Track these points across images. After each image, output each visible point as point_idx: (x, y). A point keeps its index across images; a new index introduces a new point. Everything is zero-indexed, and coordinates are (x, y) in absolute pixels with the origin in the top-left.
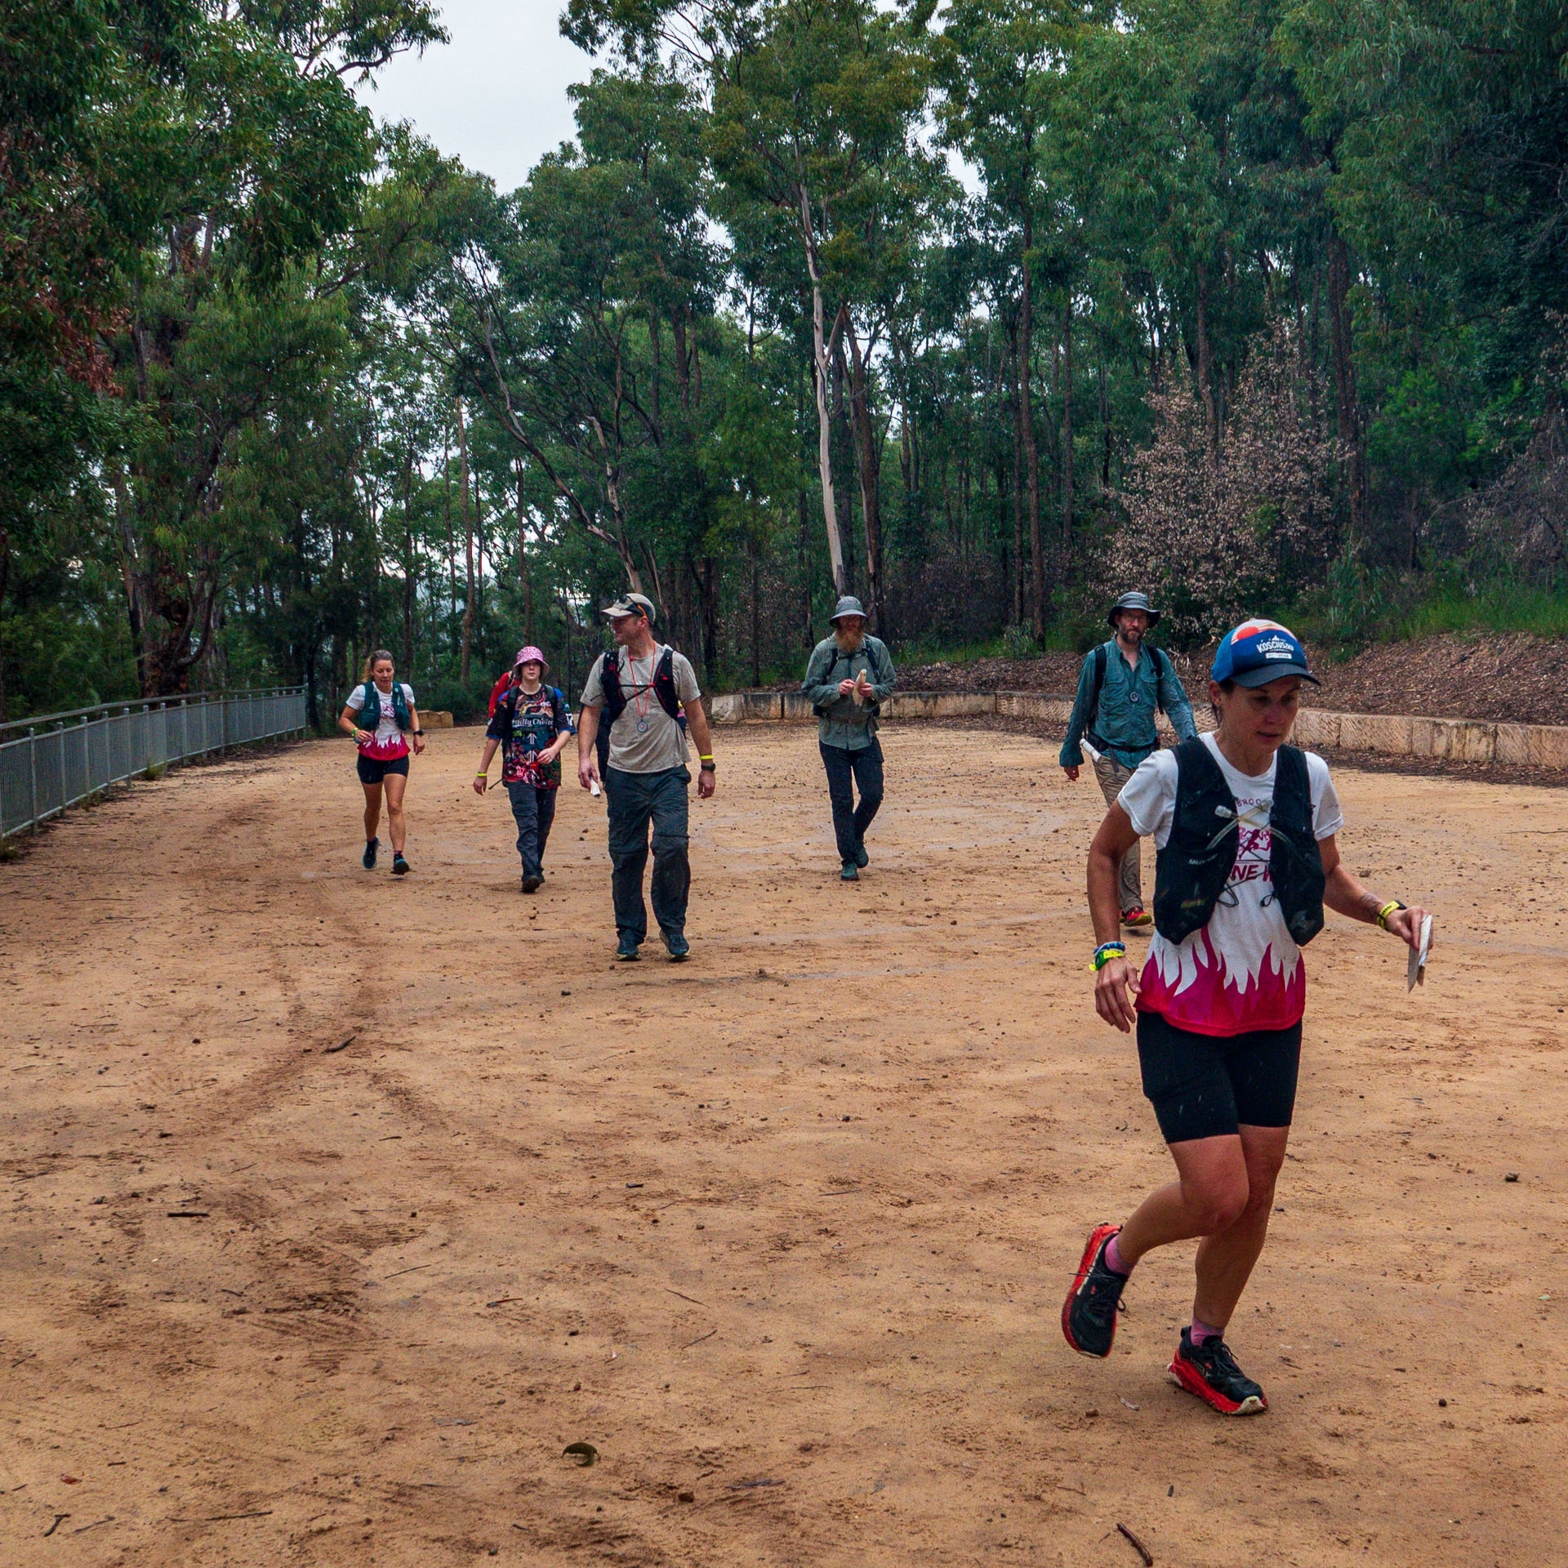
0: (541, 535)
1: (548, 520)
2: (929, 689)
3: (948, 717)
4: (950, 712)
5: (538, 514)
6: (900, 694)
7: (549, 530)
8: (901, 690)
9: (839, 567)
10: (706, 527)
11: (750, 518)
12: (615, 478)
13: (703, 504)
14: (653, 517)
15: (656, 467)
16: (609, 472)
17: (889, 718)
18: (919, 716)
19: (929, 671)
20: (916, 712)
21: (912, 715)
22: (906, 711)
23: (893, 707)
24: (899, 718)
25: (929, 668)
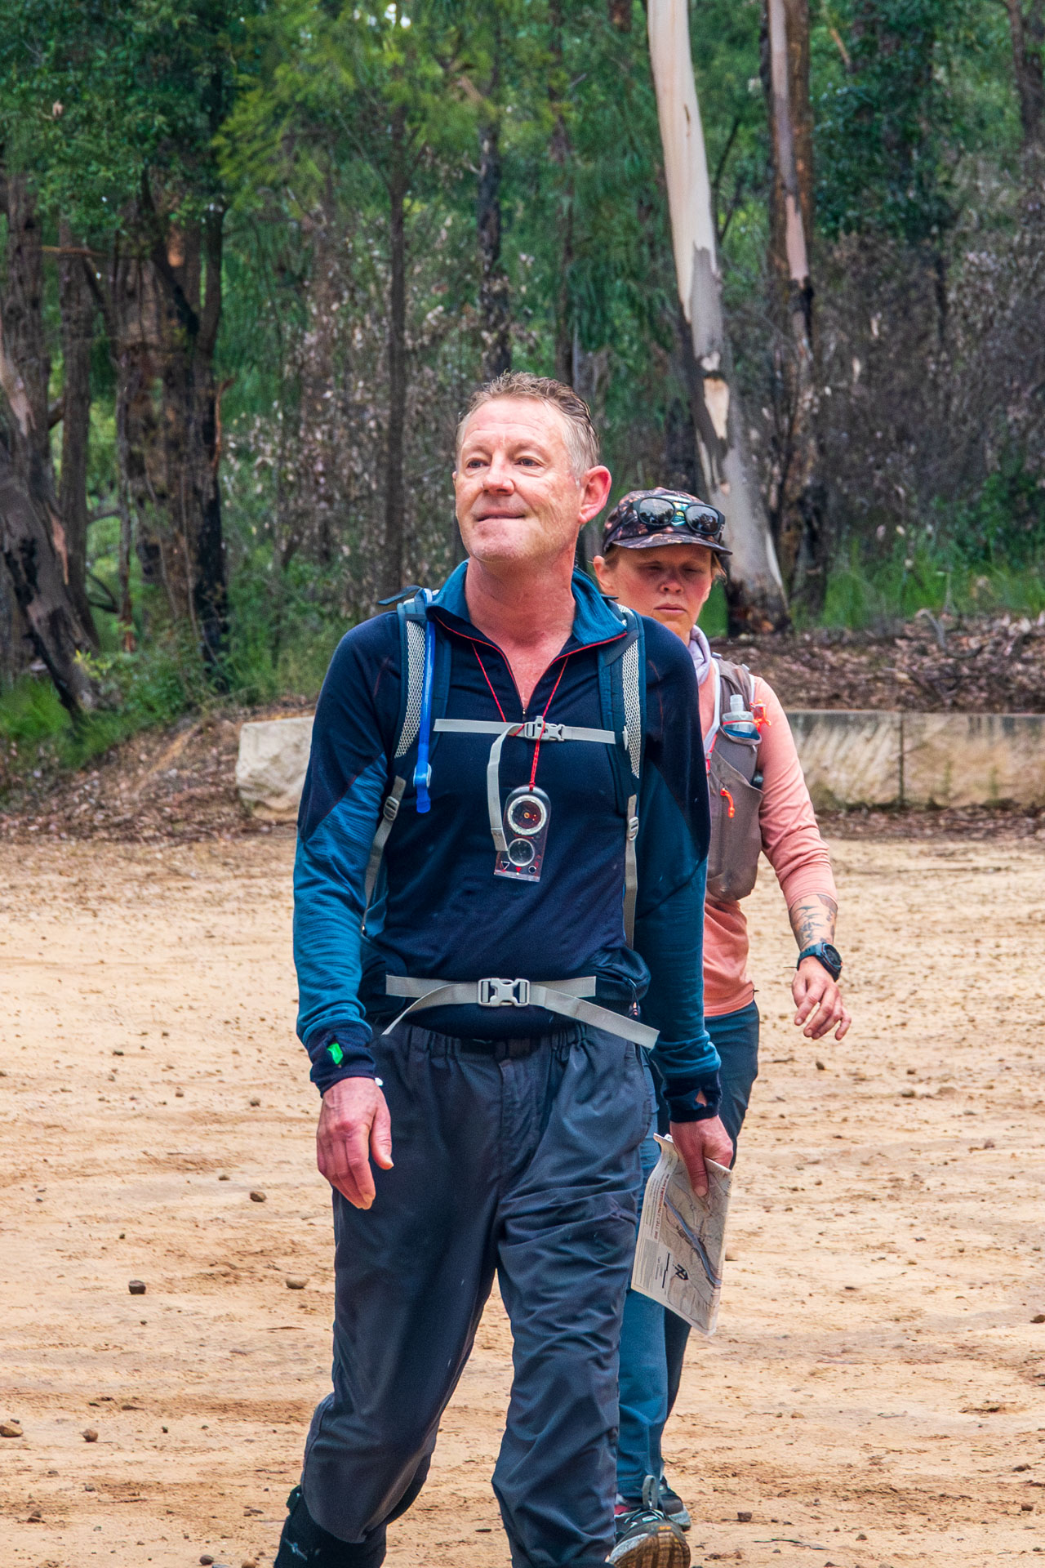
2: (1038, 701)
6: (933, 721)
8: (934, 703)
9: (701, 254)
10: (223, 96)
14: (27, 62)
17: (897, 808)
18: (1005, 806)
19: (1027, 639)
20: (995, 788)
21: (981, 797)
22: (958, 785)
23: (910, 769)
24: (933, 807)
25: (1025, 626)
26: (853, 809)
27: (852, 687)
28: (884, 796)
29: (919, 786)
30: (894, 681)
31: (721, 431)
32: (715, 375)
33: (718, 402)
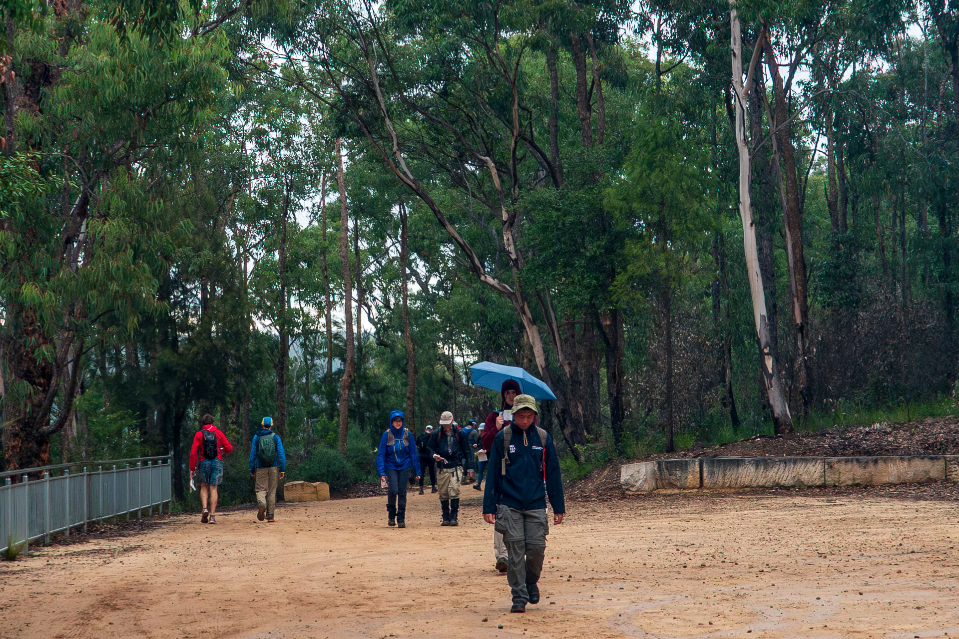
0: (424, 286)
1: (433, 269)
2: (868, 453)
3: (890, 485)
4: (892, 479)
5: (421, 263)
6: (835, 459)
7: (434, 281)
8: (835, 454)
9: (763, 317)
10: (612, 274)
11: (663, 264)
12: (511, 223)
13: (609, 250)
14: (554, 266)
15: (558, 210)
16: (505, 216)
17: (823, 487)
18: (858, 485)
19: (868, 433)
20: (854, 479)
21: (850, 483)
22: (843, 478)
23: (827, 474)
24: (835, 486)
25: (867, 429)
26: (810, 487)
27: (810, 449)
28: (819, 483)
29: (830, 479)
30: (825, 448)
31: (770, 371)
32: (767, 354)
33: (769, 362)
